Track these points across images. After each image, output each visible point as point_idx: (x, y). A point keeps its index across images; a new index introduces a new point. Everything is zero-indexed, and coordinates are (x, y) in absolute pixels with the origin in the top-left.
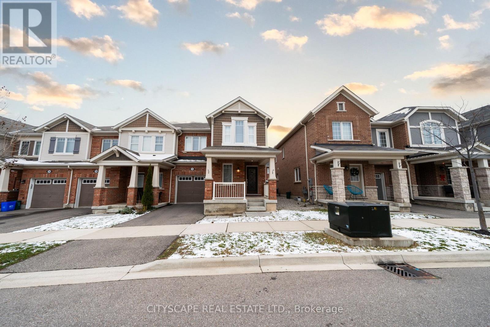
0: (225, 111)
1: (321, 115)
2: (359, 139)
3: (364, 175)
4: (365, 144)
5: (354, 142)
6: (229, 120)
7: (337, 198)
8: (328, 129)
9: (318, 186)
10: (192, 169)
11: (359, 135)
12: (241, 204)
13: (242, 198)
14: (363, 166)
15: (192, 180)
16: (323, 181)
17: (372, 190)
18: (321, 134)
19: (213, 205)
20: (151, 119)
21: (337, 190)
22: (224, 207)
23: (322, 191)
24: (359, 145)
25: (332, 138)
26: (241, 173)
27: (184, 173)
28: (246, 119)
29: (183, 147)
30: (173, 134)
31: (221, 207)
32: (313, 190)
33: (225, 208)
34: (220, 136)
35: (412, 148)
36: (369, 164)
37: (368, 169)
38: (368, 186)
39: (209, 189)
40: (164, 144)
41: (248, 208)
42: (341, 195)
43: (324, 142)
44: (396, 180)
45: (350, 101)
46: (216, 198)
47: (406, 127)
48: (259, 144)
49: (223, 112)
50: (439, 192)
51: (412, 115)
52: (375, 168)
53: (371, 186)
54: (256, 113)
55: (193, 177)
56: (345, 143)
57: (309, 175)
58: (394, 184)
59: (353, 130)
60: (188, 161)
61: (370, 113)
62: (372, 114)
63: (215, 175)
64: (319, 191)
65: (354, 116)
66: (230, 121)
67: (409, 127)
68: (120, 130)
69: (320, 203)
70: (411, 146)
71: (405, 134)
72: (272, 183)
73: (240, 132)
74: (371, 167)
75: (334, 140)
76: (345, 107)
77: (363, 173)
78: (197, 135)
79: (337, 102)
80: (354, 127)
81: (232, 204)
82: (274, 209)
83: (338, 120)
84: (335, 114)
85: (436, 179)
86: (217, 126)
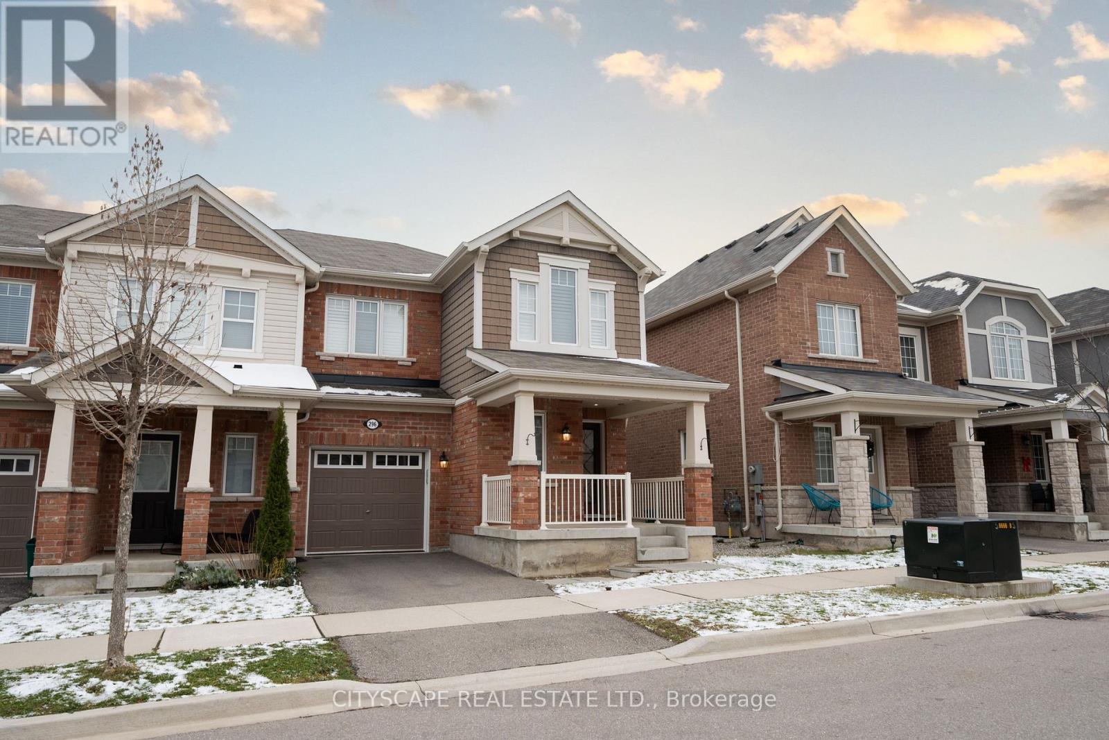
0: (521, 233)
1: (790, 279)
2: (876, 358)
3: (887, 456)
4: (887, 370)
5: (866, 363)
6: (533, 262)
7: (854, 517)
8: (808, 322)
9: (785, 487)
10: (372, 424)
11: (874, 345)
12: (623, 542)
13: (622, 522)
14: (883, 432)
15: (364, 466)
16: (797, 472)
17: (902, 496)
18: (791, 335)
19: (543, 546)
20: (208, 219)
21: (853, 495)
22: (574, 552)
23: (796, 502)
24: (875, 372)
25: (818, 349)
26: (573, 444)
27: (340, 438)
28: (582, 265)
29: (318, 338)
30: (294, 287)
31: (566, 553)
32: (765, 500)
33: (578, 555)
34: (503, 314)
35: (972, 386)
36: (897, 427)
37: (894, 439)
38: (893, 485)
39: (530, 495)
40: (258, 322)
41: (643, 553)
42: (863, 508)
43: (800, 361)
44: (963, 470)
45: (855, 248)
46: (548, 523)
47: (960, 329)
48: (624, 350)
49: (516, 235)
50: (1020, 500)
51: (974, 300)
52: (908, 437)
53: (901, 485)
54: (613, 249)
55: (370, 454)
56: (844, 366)
57: (747, 455)
58: (959, 479)
59: (862, 330)
60: (363, 393)
61: (897, 287)
62: (902, 292)
63: (492, 448)
64: (790, 501)
65: (864, 293)
66: (536, 268)
67: (967, 330)
68: (72, 251)
69: (795, 534)
70: (970, 382)
71: (959, 348)
72: (700, 478)
73: (565, 306)
74: (900, 435)
75: (822, 355)
76: (845, 263)
77: (884, 450)
78: (372, 295)
79: (827, 249)
80: (865, 322)
81: (598, 542)
82: (707, 553)
83: (830, 300)
84: (821, 280)
85: (1015, 468)
86: (494, 281)
